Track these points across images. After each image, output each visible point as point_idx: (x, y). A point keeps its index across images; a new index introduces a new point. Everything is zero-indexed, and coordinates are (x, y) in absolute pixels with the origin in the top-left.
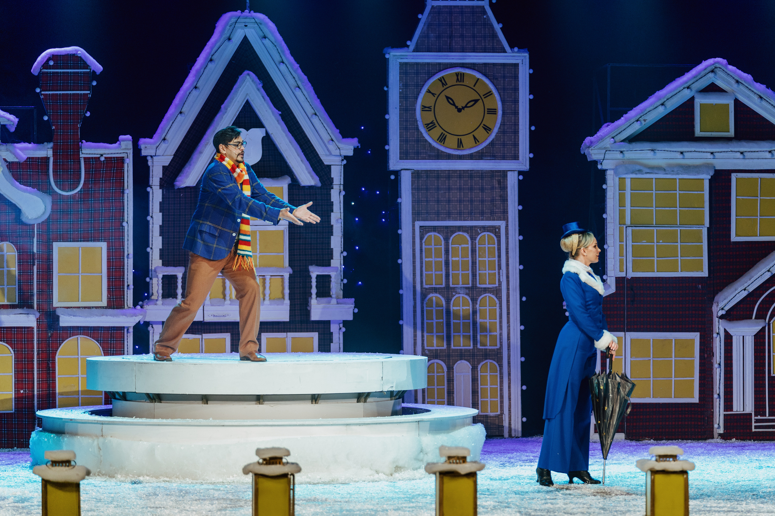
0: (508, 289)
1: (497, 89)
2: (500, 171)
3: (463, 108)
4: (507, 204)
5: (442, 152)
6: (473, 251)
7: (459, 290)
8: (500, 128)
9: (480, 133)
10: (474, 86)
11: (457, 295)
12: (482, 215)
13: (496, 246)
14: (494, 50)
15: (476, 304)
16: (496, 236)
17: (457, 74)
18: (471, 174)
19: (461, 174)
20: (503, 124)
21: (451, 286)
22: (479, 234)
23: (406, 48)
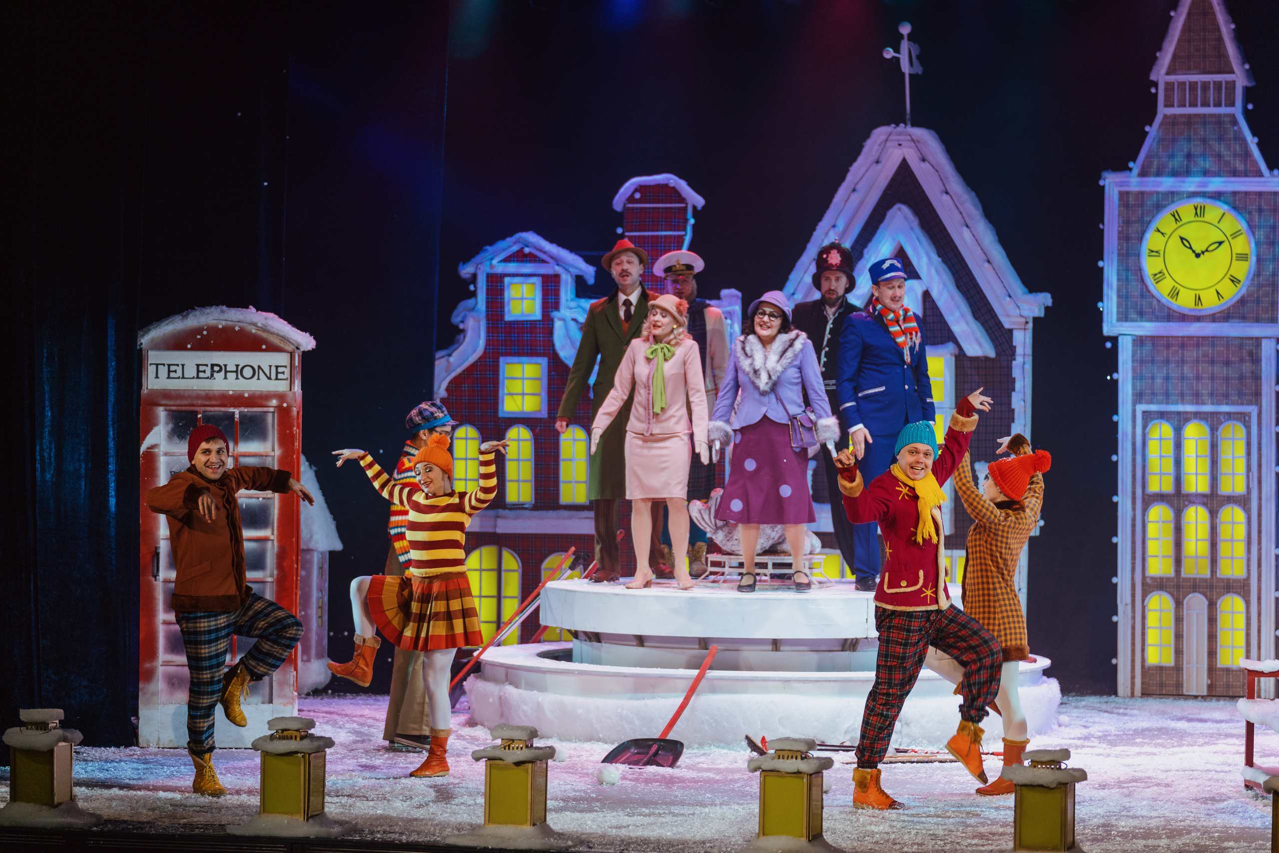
0: (1260, 498)
1: (1250, 227)
2: (1252, 338)
3: (1203, 253)
4: (1261, 384)
5: (1175, 312)
6: (1214, 446)
7: (1193, 499)
8: (1252, 280)
9: (1225, 287)
10: (1219, 222)
11: (1190, 506)
12: (1227, 399)
13: (1244, 440)
14: (1245, 174)
15: (1217, 517)
16: (1244, 425)
17: (1196, 207)
18: (1212, 342)
19: (1199, 341)
20: (1257, 274)
21: (1183, 491)
22: (1222, 423)
23: (1127, 173)
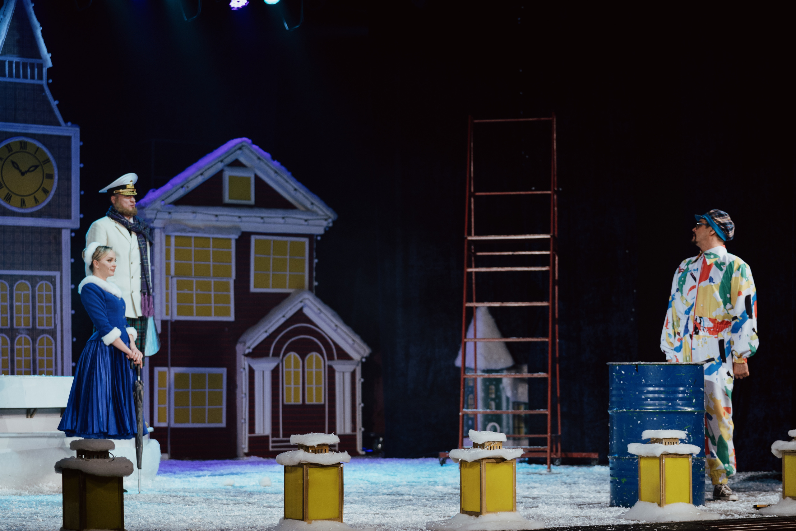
0: (62, 331)
1: (54, 157)
2: (56, 228)
3: (26, 172)
4: (62, 257)
5: (8, 210)
6: (34, 297)
7: (21, 331)
8: (56, 191)
9: (40, 195)
10: (35, 153)
11: (20, 336)
12: (41, 267)
13: (52, 293)
14: (50, 123)
15: (36, 343)
16: (52, 283)
17: (21, 142)
18: (32, 230)
19: (23, 229)
20: (58, 188)
21: (15, 327)
22: (37, 283)
